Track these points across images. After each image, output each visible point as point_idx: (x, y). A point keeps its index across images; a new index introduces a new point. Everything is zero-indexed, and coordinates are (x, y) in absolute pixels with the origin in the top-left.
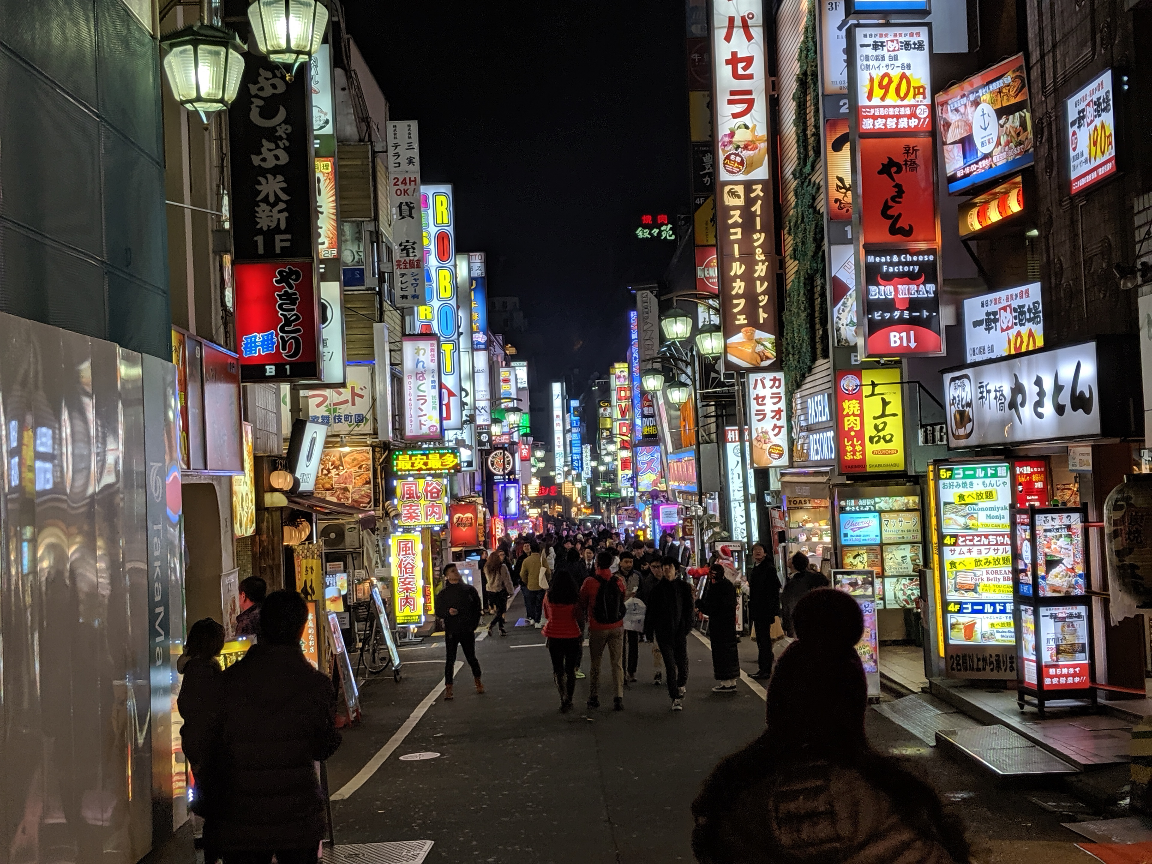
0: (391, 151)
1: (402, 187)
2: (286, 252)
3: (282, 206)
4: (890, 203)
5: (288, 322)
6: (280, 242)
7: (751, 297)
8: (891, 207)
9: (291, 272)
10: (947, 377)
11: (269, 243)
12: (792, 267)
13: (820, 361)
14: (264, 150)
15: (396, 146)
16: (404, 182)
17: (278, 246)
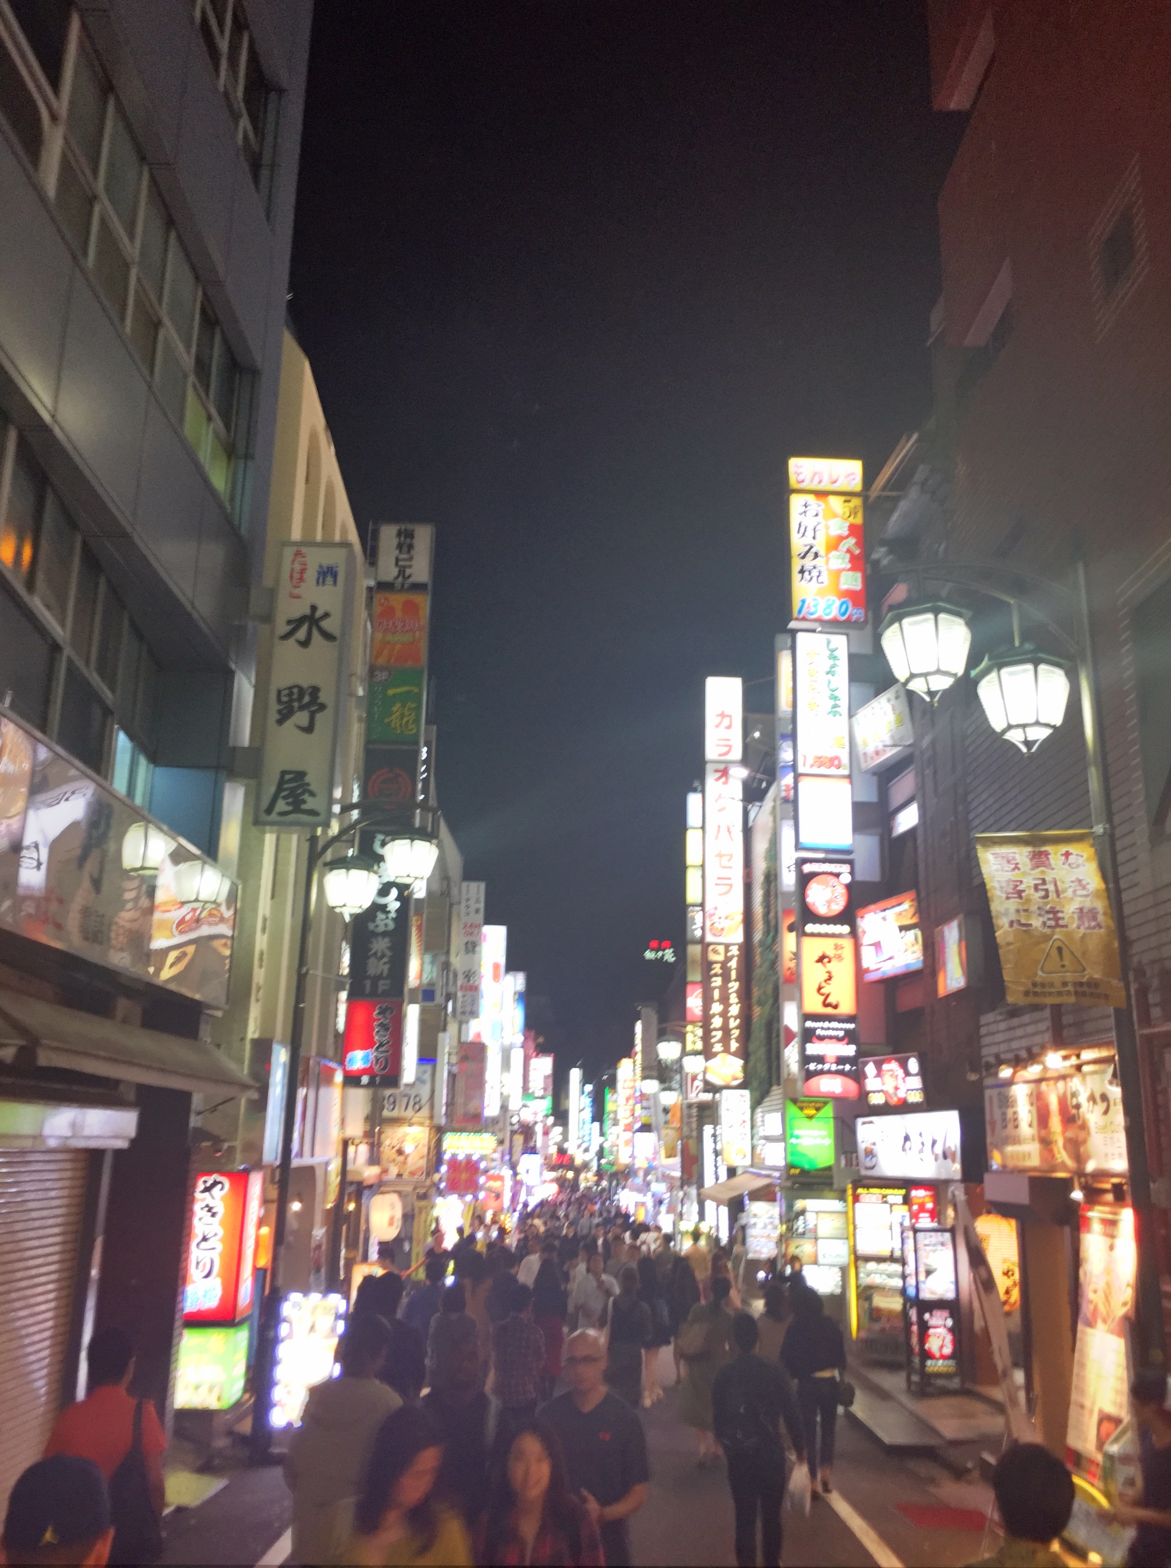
0: (463, 904)
1: (469, 930)
2: (385, 993)
3: (385, 960)
4: (823, 984)
5: (381, 1045)
6: (382, 985)
7: (726, 1029)
8: (823, 987)
9: (387, 1009)
10: (860, 1121)
11: (374, 986)
12: (757, 1011)
13: (774, 1088)
14: (378, 919)
15: (468, 900)
16: (471, 926)
17: (381, 989)
